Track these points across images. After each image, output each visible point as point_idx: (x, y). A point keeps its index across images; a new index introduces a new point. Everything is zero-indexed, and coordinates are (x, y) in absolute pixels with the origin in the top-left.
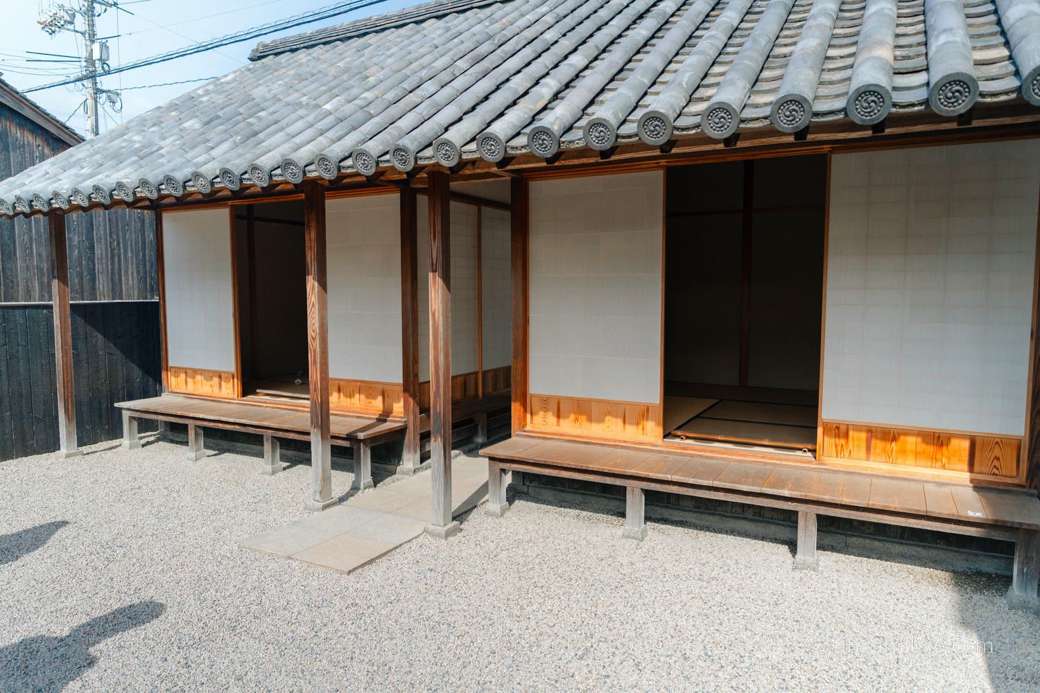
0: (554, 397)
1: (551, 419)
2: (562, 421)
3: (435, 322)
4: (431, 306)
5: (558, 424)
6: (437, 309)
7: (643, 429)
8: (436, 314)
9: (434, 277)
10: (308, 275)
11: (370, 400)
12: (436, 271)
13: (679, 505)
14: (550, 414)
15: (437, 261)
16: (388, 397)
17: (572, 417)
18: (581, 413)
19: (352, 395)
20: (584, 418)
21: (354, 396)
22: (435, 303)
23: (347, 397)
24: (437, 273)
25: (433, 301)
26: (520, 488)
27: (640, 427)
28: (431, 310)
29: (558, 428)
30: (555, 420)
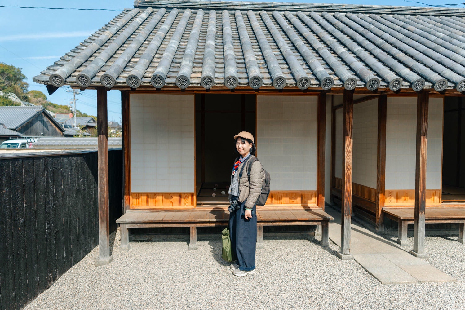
0: (395, 191)
1: (393, 200)
2: (399, 200)
3: (424, 159)
4: (422, 152)
5: (397, 202)
6: (424, 153)
7: (433, 200)
8: (424, 155)
9: (424, 139)
10: (347, 136)
11: (293, 200)
12: (425, 136)
13: (450, 228)
14: (393, 198)
15: (425, 132)
16: (305, 197)
17: (403, 198)
18: (407, 196)
19: (281, 198)
20: (408, 198)
21: (282, 199)
22: (424, 150)
23: (277, 200)
24: (425, 137)
25: (423, 150)
26: (384, 233)
27: (432, 199)
28: (422, 153)
29: (397, 204)
30: (395, 200)
